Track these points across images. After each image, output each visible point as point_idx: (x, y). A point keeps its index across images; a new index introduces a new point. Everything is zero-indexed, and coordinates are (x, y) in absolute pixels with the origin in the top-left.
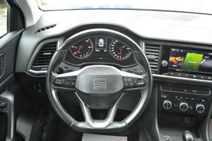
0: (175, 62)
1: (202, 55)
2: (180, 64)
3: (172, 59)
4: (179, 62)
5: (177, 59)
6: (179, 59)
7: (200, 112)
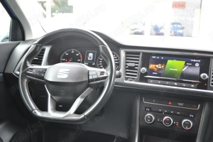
0: (155, 69)
1: (184, 62)
2: (160, 72)
3: (152, 66)
4: (159, 69)
5: (157, 66)
6: (159, 66)
7: (187, 128)
